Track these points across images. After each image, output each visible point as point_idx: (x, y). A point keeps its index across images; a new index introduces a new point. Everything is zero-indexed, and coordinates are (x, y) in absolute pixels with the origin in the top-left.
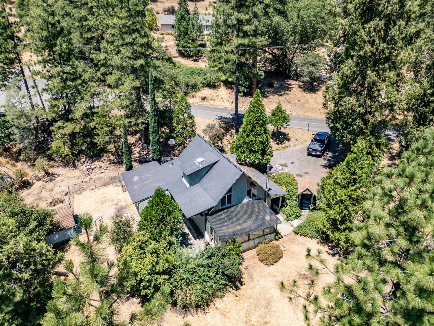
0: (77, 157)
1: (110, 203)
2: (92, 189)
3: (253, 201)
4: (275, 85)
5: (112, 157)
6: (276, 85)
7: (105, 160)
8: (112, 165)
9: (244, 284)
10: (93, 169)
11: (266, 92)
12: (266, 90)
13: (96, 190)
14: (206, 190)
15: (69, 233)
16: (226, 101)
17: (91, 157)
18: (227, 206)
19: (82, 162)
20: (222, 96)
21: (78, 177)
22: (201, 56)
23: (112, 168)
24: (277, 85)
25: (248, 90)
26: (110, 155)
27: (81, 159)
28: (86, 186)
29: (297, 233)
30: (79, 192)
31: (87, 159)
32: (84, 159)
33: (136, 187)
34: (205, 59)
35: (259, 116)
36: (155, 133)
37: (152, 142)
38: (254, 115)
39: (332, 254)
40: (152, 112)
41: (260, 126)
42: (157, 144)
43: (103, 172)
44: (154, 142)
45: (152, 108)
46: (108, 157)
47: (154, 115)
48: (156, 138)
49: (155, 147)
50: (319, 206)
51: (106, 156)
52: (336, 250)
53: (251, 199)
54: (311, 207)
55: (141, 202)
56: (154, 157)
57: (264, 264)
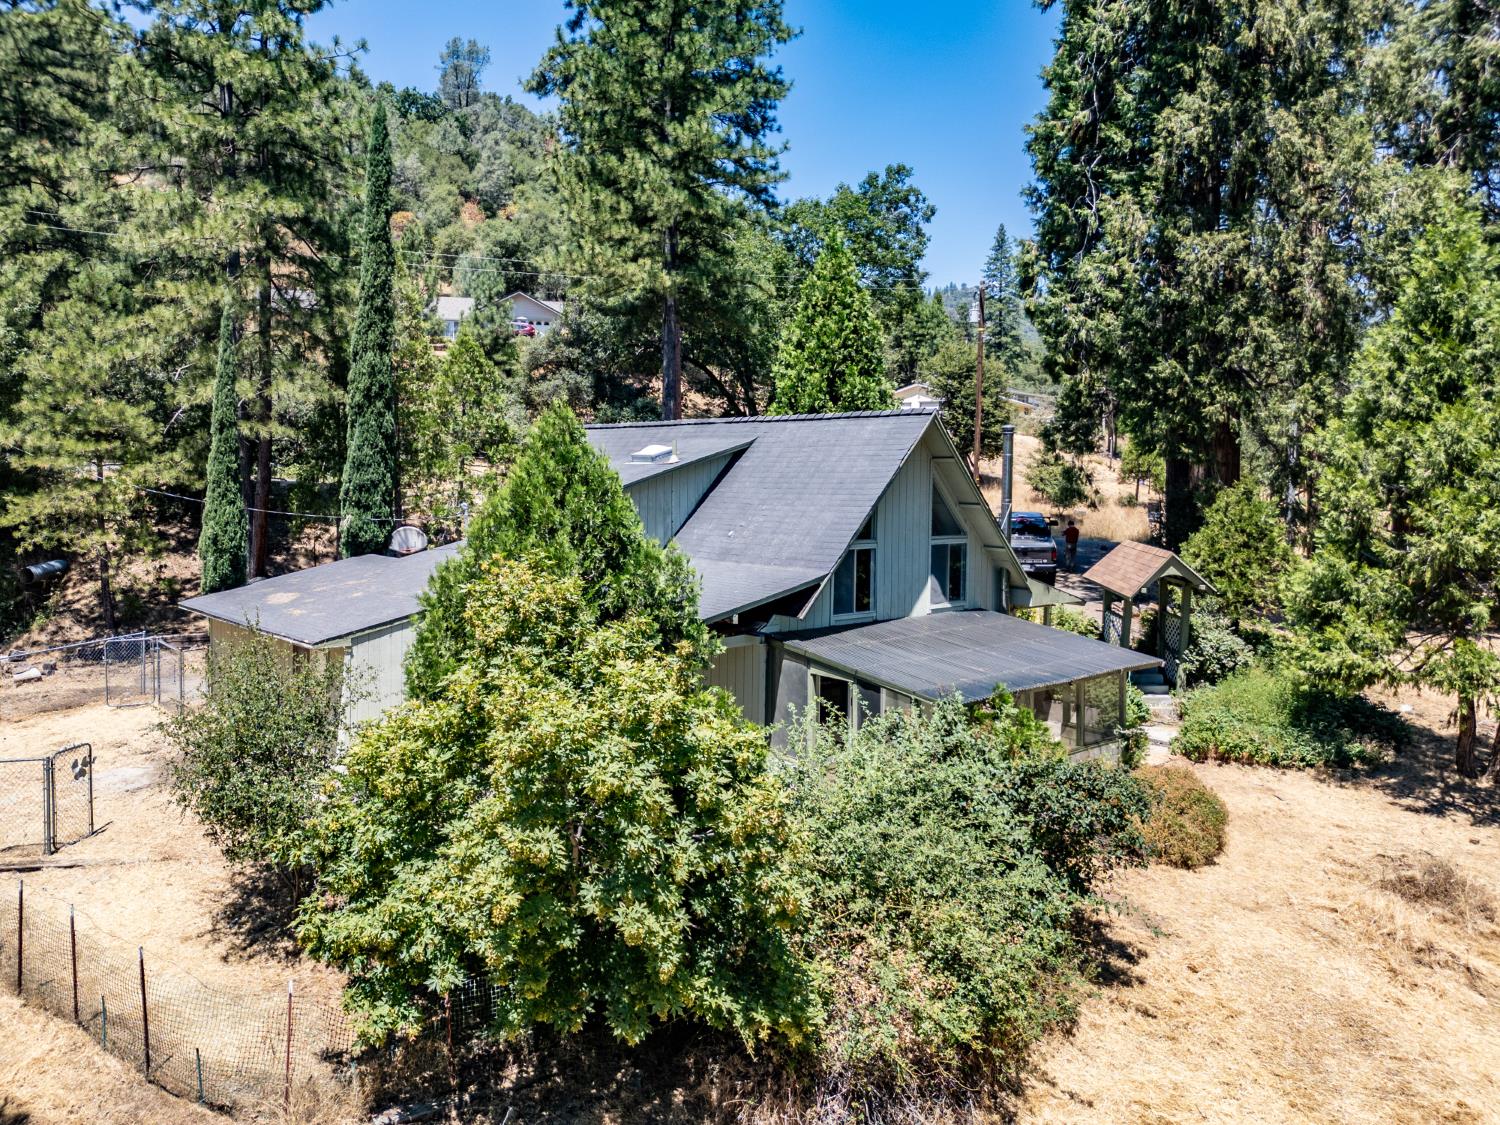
3: (958, 616)
5: (79, 634)
7: (34, 644)
8: (79, 662)
9: (1143, 954)
14: (723, 555)
18: (858, 615)
23: (80, 673)
26: (67, 622)
29: (1202, 758)
33: (297, 612)
35: (855, 331)
36: (379, 404)
37: (360, 448)
38: (833, 326)
39: (1426, 811)
40: (372, 298)
41: (864, 372)
42: (384, 458)
43: (29, 680)
44: (367, 450)
45: (376, 277)
46: (55, 633)
47: (378, 310)
48: (380, 427)
49: (370, 475)
50: (1219, 660)
51: (42, 629)
52: (1427, 795)
53: (947, 605)
54: (1188, 666)
55: (356, 641)
56: (361, 529)
57: (1163, 867)
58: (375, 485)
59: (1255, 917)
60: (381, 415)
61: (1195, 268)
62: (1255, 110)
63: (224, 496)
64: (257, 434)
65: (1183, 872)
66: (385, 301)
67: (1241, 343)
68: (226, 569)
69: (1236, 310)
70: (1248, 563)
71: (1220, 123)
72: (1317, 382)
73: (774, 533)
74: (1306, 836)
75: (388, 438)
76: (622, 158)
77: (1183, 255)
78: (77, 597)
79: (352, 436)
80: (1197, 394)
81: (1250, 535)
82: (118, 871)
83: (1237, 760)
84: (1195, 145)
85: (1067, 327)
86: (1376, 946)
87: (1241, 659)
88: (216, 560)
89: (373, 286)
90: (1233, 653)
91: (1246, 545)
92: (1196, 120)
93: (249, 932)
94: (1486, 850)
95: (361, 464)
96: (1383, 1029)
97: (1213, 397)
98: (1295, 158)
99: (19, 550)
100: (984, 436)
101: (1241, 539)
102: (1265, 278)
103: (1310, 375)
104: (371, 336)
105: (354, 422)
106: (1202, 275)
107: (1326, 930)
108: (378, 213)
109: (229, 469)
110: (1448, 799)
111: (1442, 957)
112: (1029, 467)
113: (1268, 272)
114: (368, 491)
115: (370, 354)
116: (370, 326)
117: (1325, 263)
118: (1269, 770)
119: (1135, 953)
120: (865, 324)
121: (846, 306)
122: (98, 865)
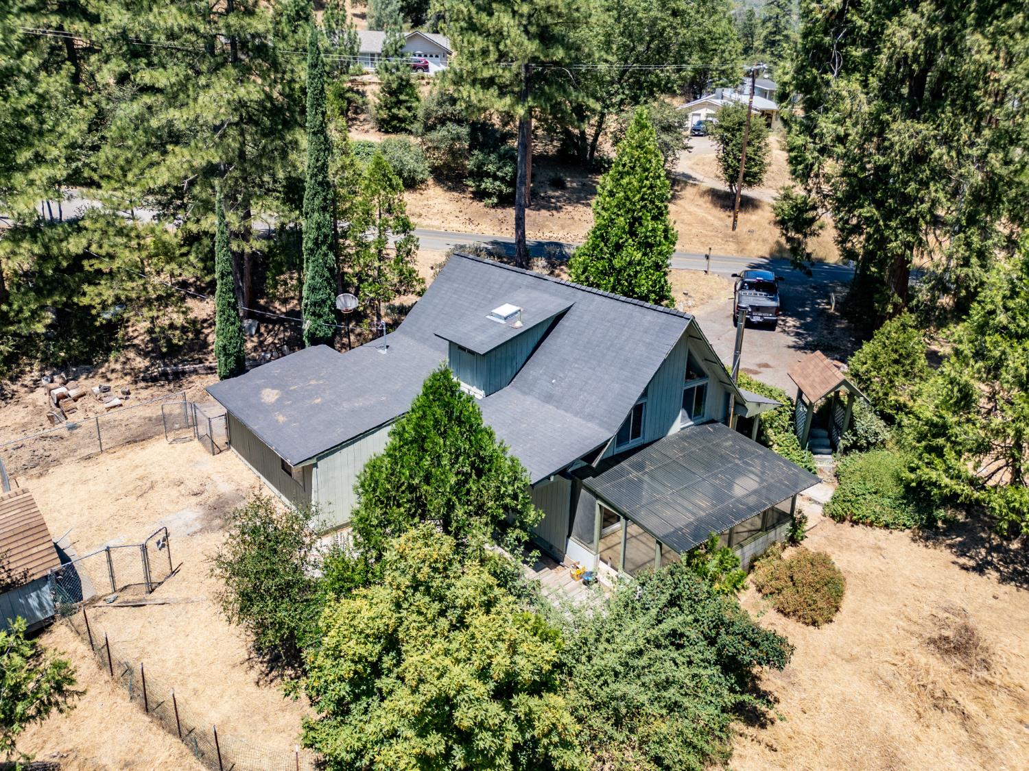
0: (10, 369)
1: (174, 492)
2: (89, 458)
3: (698, 429)
4: (569, 185)
5: (140, 363)
6: (571, 183)
7: (113, 371)
8: (143, 384)
10: (75, 400)
11: (553, 197)
12: (550, 193)
13: (102, 458)
14: (548, 398)
15: (33, 602)
16: (451, 218)
17: (62, 367)
18: (632, 443)
19: (30, 383)
20: (440, 207)
21: (24, 427)
22: (355, 119)
23: (145, 394)
24: (575, 184)
25: (510, 190)
26: (132, 355)
27: (23, 372)
28: (57, 450)
29: (842, 520)
30: (35, 471)
31: (48, 373)
32: (36, 374)
33: (281, 419)
34: (366, 127)
35: (651, 187)
36: (324, 248)
37: (313, 278)
38: (635, 184)
39: (974, 569)
40: (316, 175)
41: (655, 218)
42: (329, 284)
43: (115, 407)
44: (318, 279)
45: (317, 160)
46: (125, 363)
47: (320, 184)
48: (325, 264)
49: (321, 296)
50: (866, 437)
51: (116, 361)
52: (977, 554)
53: (692, 423)
54: (846, 442)
55: (319, 459)
56: (316, 329)
57: (800, 624)
58: (324, 301)
59: (848, 667)
60: (326, 255)
61: (897, 147)
62: (959, 31)
63: (228, 320)
64: (243, 250)
65: (811, 628)
66: (325, 177)
67: (922, 201)
68: (233, 366)
69: (922, 179)
70: (896, 374)
71: (930, 42)
72: (969, 233)
73: (581, 390)
74: (893, 594)
75: (331, 270)
76: (491, 14)
77: (890, 136)
78: (136, 334)
79: (307, 268)
80: (887, 233)
81: (901, 355)
82: (190, 606)
83: (863, 523)
84: (910, 54)
85: (805, 160)
86: (913, 694)
87: (880, 438)
88: (226, 360)
89: (316, 167)
90: (876, 434)
91: (896, 362)
92: (914, 35)
93: (269, 662)
94: (1001, 605)
95: (315, 288)
96: (904, 759)
97: (897, 236)
98: (983, 68)
99: (98, 324)
100: (745, 175)
101: (896, 356)
102: (945, 158)
103: (966, 227)
104: (316, 202)
105: (308, 259)
106: (902, 153)
107: (888, 678)
108: (316, 113)
109: (229, 303)
110: (989, 558)
111: (951, 703)
112: (775, 199)
113: (949, 153)
114: (320, 305)
115: (316, 215)
116: (315, 194)
117: (988, 151)
118: (883, 531)
119: (772, 700)
120: (658, 183)
121: (645, 170)
122: (178, 603)
